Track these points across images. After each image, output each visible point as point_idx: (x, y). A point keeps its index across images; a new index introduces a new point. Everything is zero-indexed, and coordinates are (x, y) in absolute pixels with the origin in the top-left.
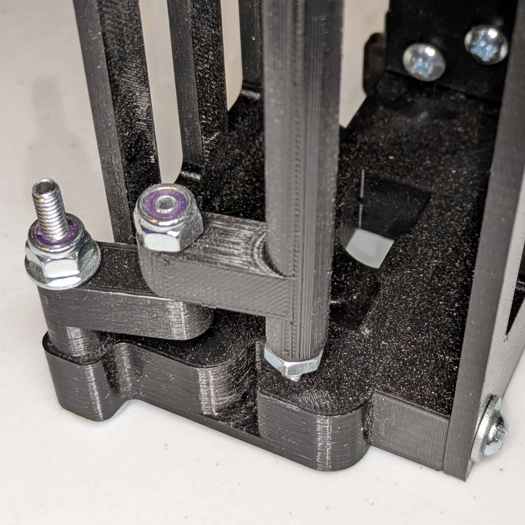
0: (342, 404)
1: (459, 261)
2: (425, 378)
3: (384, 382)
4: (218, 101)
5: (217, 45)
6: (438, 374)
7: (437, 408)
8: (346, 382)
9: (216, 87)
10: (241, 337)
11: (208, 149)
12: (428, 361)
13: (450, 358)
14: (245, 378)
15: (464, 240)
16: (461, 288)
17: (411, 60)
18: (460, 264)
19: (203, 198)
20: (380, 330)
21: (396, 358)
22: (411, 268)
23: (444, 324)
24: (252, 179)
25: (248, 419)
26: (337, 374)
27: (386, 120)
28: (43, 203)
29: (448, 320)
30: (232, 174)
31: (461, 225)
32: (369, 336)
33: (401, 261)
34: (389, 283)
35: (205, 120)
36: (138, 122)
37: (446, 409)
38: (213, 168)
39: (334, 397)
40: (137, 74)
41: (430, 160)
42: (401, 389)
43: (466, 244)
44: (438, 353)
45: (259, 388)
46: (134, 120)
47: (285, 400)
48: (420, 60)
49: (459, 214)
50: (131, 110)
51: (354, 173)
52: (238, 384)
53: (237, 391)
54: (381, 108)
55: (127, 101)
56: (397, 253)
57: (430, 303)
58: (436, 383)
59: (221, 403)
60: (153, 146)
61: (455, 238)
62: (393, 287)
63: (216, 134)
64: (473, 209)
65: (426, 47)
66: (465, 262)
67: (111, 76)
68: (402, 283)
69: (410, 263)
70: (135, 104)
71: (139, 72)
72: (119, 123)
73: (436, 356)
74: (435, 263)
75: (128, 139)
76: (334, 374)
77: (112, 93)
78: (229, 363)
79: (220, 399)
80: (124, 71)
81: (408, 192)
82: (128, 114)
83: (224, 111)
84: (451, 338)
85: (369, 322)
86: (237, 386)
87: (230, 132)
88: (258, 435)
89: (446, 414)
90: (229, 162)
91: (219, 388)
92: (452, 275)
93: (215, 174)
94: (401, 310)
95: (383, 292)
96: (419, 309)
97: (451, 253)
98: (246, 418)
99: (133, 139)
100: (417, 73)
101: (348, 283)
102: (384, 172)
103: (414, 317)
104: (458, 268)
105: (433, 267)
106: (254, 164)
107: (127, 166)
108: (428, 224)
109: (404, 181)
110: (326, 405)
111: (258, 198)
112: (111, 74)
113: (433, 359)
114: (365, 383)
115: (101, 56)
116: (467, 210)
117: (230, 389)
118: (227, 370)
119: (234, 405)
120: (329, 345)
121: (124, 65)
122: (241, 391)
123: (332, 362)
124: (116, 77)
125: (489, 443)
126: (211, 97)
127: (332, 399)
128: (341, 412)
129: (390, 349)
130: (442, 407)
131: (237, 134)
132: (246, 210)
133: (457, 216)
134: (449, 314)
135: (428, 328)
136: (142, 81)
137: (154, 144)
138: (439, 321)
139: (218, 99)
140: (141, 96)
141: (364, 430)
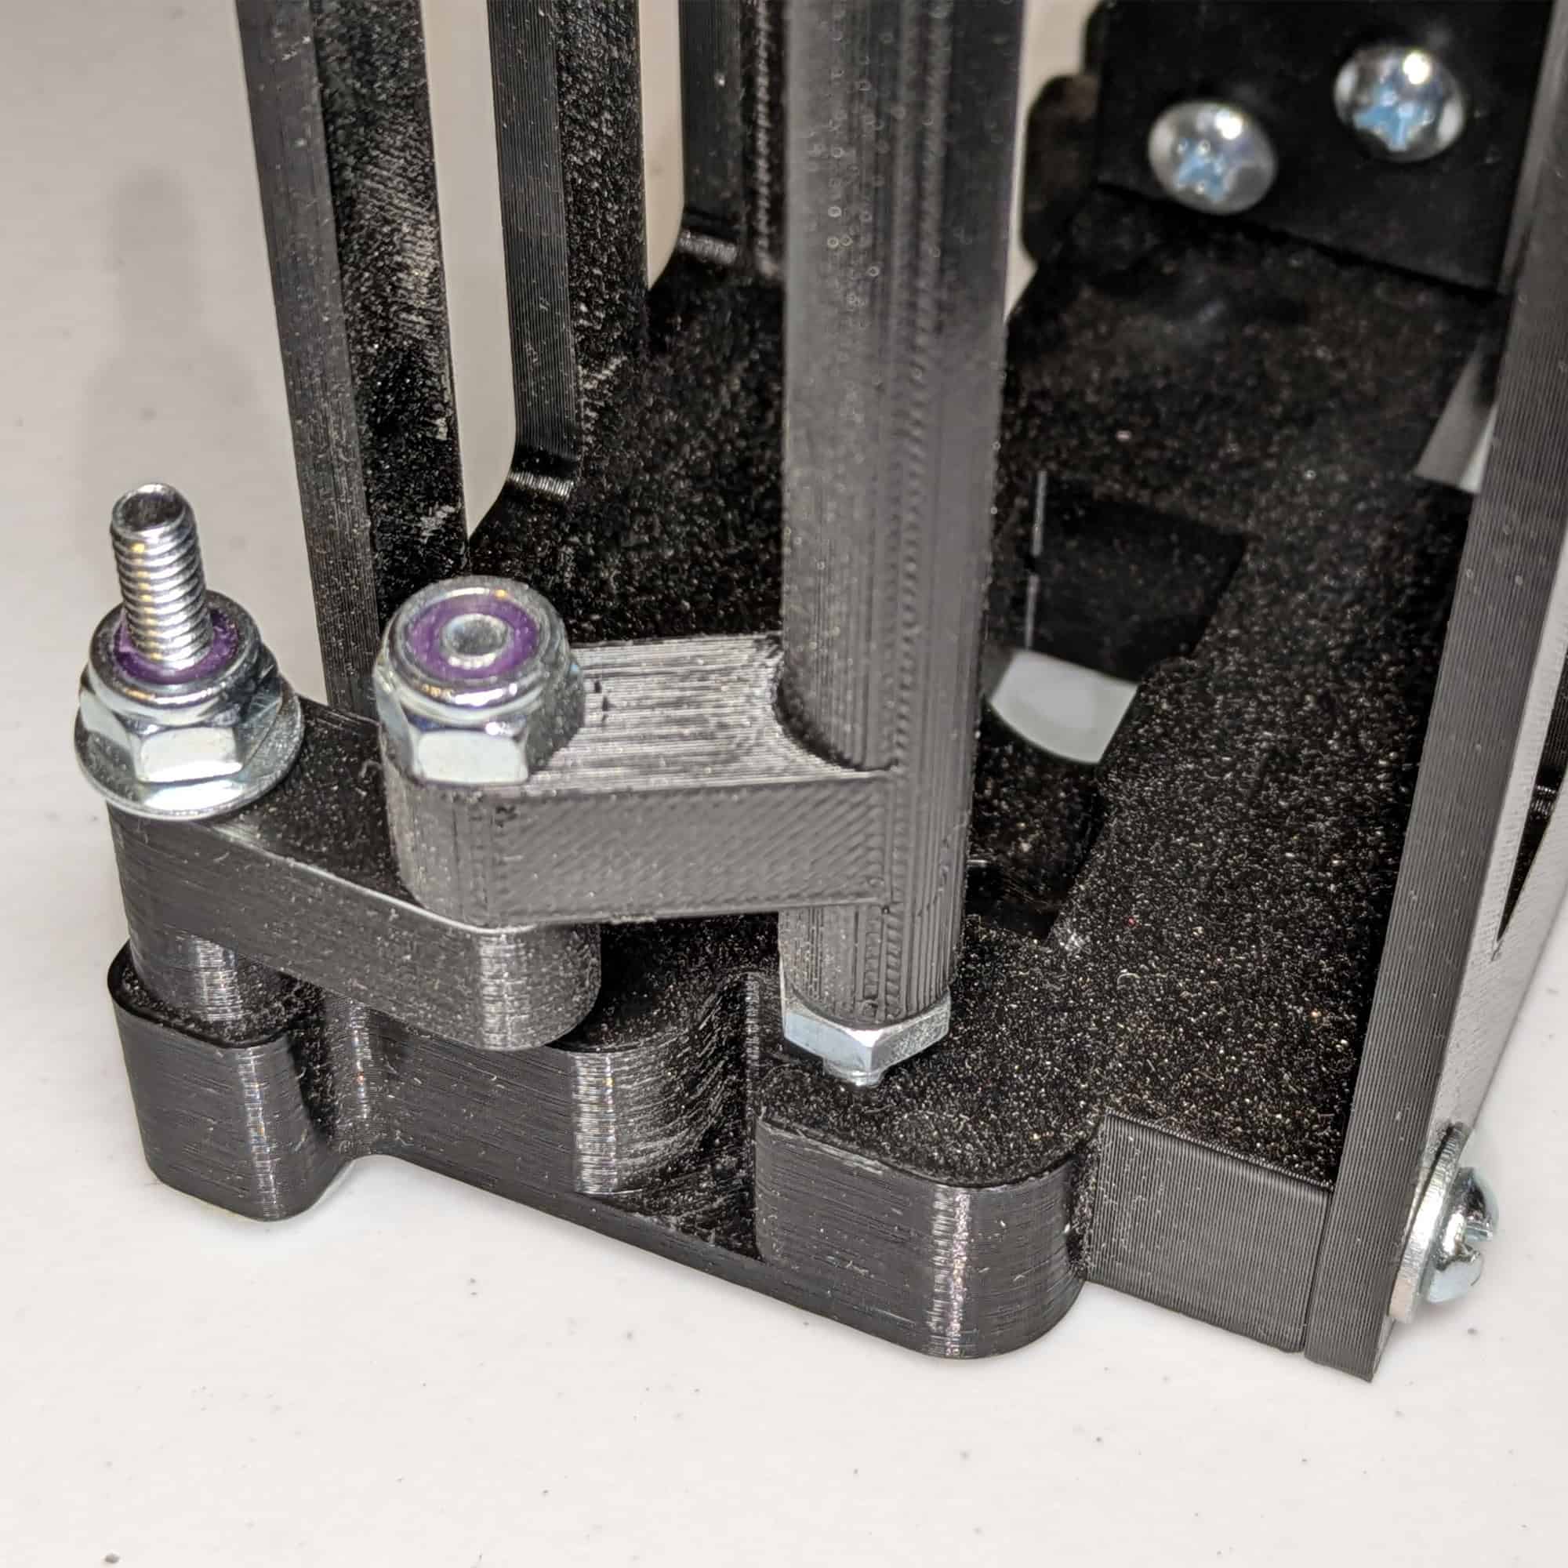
0: (1010, 1154)
1: (1336, 735)
2: (1254, 1075)
3: (1133, 1088)
4: (623, 261)
5: (623, 95)
6: (1291, 1063)
7: (1292, 1162)
8: (1020, 1088)
9: (618, 221)
10: (702, 960)
11: (594, 408)
12: (1260, 1025)
13: (1324, 1015)
14: (713, 1085)
15: (1350, 671)
16: (1346, 811)
17: (1174, 152)
18: (1341, 740)
19: (576, 554)
20: (1114, 938)
21: (1164, 1017)
22: (1196, 756)
23: (1301, 917)
24: (714, 502)
25: (720, 1207)
26: (992, 1065)
27: (1103, 329)
28: (144, 557)
29: (1312, 906)
30: (655, 487)
31: (1337, 630)
32: (1082, 954)
33: (1165, 735)
34: (1132, 801)
35: (587, 317)
36: (404, 315)
37: (1318, 1164)
38: (606, 464)
39: (986, 1134)
40: (405, 170)
41: (1238, 439)
42: (1184, 1109)
43: (1356, 685)
44: (1289, 1001)
45: (764, 1109)
46: (394, 308)
47: (840, 1142)
48: (1202, 150)
49: (1330, 596)
50: (388, 277)
51: (1015, 479)
52: (695, 1101)
53: (689, 1122)
54: (1086, 293)
55: (378, 249)
56: (1152, 713)
57: (1257, 855)
58: (1287, 1088)
59: (642, 1160)
60: (444, 390)
61: (1321, 667)
62: (1147, 812)
63: (616, 362)
64: (1372, 582)
65: (1216, 111)
66: (1355, 737)
67: (335, 171)
68: (1171, 800)
69: (1193, 742)
70: (398, 259)
71: (411, 164)
72: (352, 313)
73: (1283, 1010)
74: (1268, 740)
75: (375, 363)
76: (984, 1067)
77: (337, 221)
78: (669, 1037)
79: (640, 1146)
80: (372, 158)
81: (1174, 538)
82: (377, 287)
83: (639, 294)
84: (1325, 956)
85: (1079, 915)
86: (689, 1106)
87: (652, 358)
88: (754, 1254)
89: (1321, 1179)
90: (647, 448)
91: (640, 1112)
92: (1318, 775)
93: (609, 481)
94: (1173, 877)
95: (1119, 825)
96: (1227, 874)
97: (1312, 711)
98: (715, 1205)
99: (391, 364)
100: (1190, 191)
101: (1004, 805)
102: (1104, 478)
103: (1213, 897)
104: (1335, 753)
105: (1262, 751)
106: (717, 455)
107: (372, 447)
108: (1241, 627)
109: (1163, 504)
110: (963, 1156)
111: (733, 557)
112: (335, 165)
113: (1276, 1019)
114: (1076, 1089)
115: (308, 108)
116: (1353, 587)
117: (668, 1118)
118: (663, 1059)
119: (677, 1165)
120: (964, 980)
121: (372, 140)
122: (699, 1124)
123: (976, 1032)
124: (349, 174)
125: (1442, 1267)
126: (604, 249)
127: (982, 1138)
128: (1009, 1175)
129: (1145, 991)
130: (1309, 1159)
131: (672, 365)
132: (700, 590)
133: (1324, 606)
134: (1314, 889)
135: (1257, 930)
136: (418, 190)
137: (446, 384)
138: (1286, 909)
139: (623, 257)
140: (414, 235)
141: (1073, 1231)
